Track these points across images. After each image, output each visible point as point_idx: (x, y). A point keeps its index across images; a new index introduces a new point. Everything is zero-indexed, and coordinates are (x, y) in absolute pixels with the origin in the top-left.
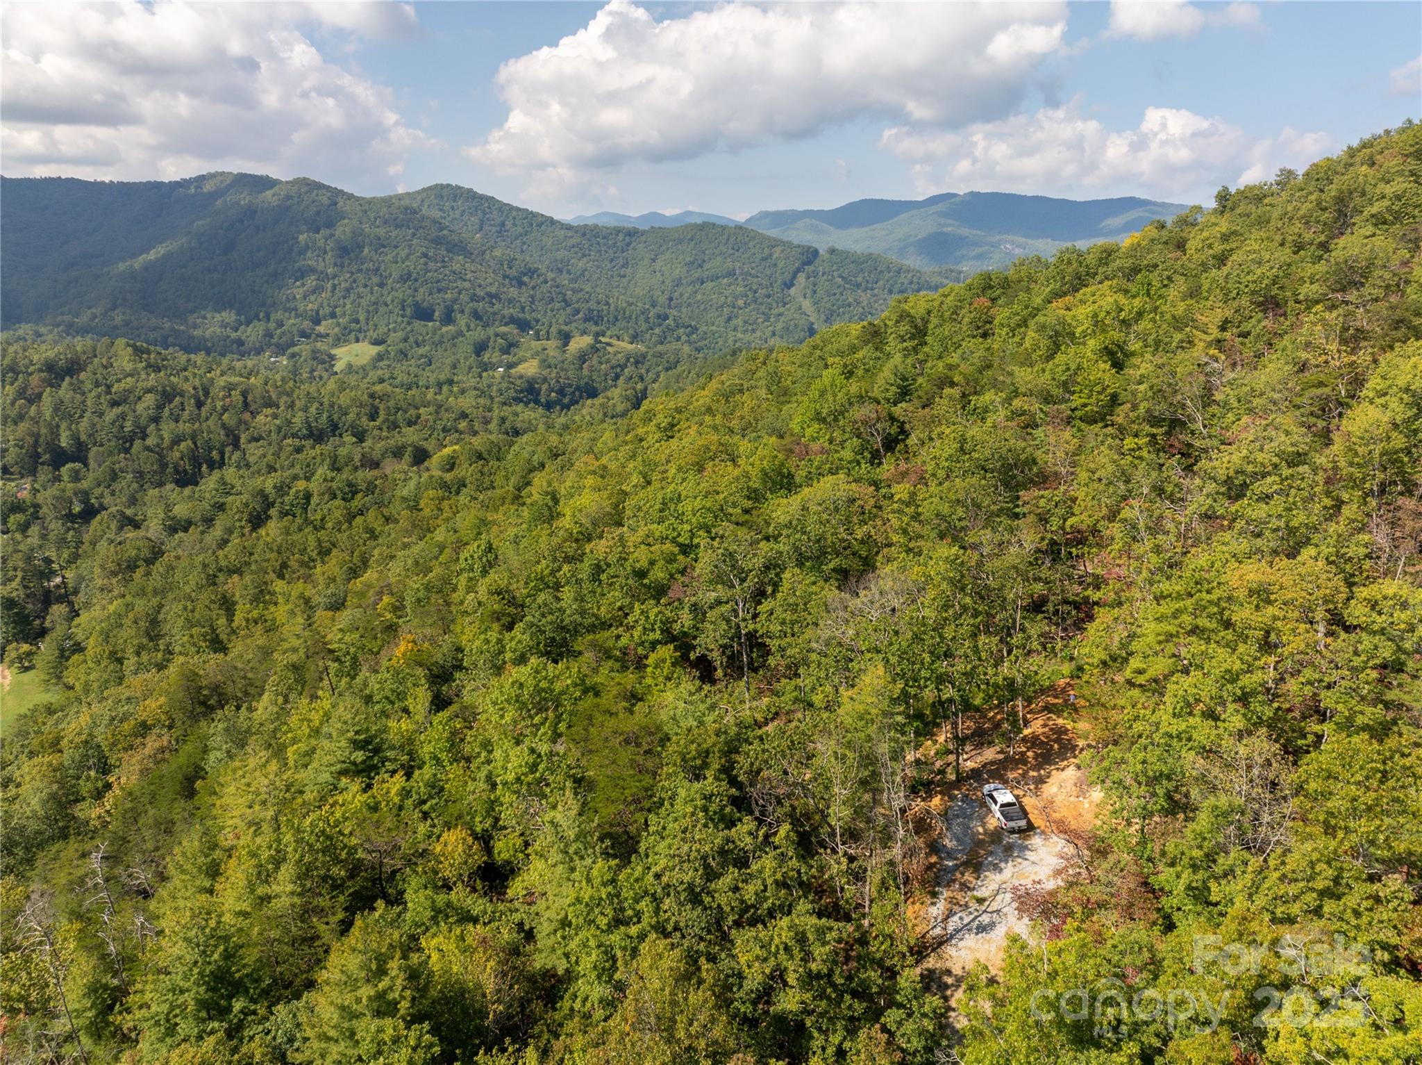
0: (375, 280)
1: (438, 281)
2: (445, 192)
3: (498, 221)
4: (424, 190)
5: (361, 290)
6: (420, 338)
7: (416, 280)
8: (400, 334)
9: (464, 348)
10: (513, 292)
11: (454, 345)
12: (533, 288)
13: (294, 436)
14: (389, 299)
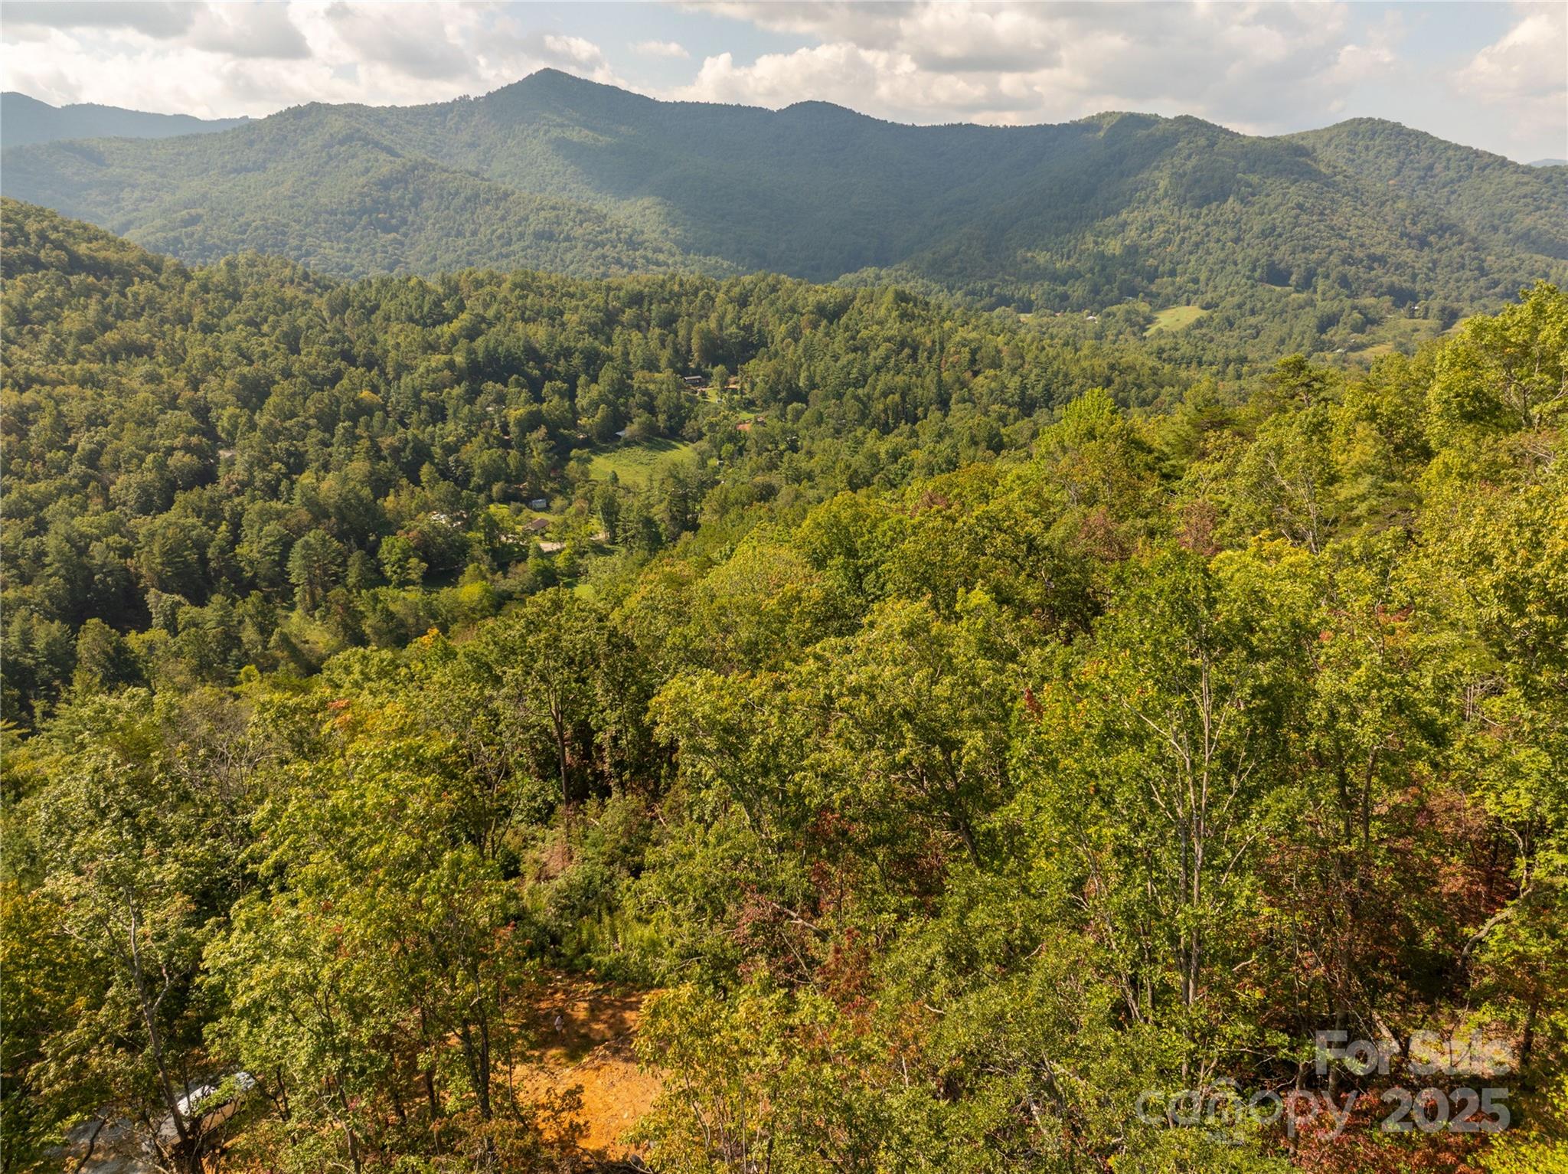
0: (1231, 234)
1: (1308, 238)
2: (1362, 128)
3: (1425, 162)
4: (1337, 126)
5: (1211, 245)
6: (1259, 305)
7: (1280, 235)
8: (1236, 299)
9: (1308, 320)
10: (1408, 255)
11: (1296, 317)
12: (1440, 250)
13: (1004, 402)
14: (1240, 257)
